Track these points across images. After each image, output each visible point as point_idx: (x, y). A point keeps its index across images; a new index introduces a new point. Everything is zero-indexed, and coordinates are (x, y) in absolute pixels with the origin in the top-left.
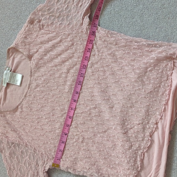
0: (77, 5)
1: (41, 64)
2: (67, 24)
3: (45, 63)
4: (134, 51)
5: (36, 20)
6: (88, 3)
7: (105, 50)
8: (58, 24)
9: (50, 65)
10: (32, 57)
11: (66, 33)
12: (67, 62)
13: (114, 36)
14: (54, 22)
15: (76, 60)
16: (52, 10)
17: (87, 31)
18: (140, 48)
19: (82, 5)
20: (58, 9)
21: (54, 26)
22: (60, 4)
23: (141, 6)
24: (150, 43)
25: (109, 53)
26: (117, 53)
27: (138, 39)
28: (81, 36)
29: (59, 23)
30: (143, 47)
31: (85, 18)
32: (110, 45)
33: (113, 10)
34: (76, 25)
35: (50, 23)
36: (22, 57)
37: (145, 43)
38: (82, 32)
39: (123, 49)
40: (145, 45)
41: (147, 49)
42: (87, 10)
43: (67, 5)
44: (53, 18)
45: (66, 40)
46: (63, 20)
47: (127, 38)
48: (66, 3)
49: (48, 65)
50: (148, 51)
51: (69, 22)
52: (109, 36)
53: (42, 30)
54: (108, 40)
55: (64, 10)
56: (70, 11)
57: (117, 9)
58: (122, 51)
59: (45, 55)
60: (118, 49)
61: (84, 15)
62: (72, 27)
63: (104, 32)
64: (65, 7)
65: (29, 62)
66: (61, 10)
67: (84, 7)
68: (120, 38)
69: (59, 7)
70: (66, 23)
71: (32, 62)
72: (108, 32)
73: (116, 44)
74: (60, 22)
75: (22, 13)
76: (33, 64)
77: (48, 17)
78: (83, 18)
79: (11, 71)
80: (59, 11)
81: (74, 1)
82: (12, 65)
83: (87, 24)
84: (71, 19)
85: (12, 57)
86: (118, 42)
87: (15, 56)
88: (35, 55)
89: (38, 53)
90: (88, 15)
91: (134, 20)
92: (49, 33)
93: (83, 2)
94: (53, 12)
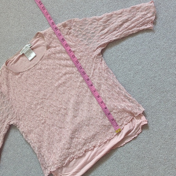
0: (100, 36)
1: (52, 57)
2: (86, 44)
3: (55, 58)
4: (114, 93)
5: (68, 26)
6: (108, 40)
7: (97, 78)
8: (80, 40)
9: (57, 62)
10: (50, 48)
11: (81, 49)
12: (69, 67)
13: (109, 73)
14: (79, 36)
15: (75, 71)
16: (83, 27)
17: (94, 58)
18: (118, 93)
19: (104, 38)
20: (87, 29)
21: (77, 39)
22: (91, 27)
23: (140, 67)
24: (127, 95)
25: (98, 82)
26: (102, 86)
27: (122, 87)
28: (89, 58)
29: (81, 39)
30: (121, 94)
31: (99, 48)
32: (102, 77)
33: (121, 56)
34: (91, 48)
35: (75, 35)
36: (43, 43)
37: (124, 93)
38: (91, 56)
39: (108, 86)
40: (123, 94)
41: (122, 97)
42: (104, 44)
43: (94, 31)
44: (80, 33)
45: (78, 53)
46: (85, 39)
47: (115, 81)
48: (95, 29)
49: (56, 61)
50: (122, 99)
51: (88, 43)
52: (106, 72)
53: (68, 36)
54: (103, 73)
55: (91, 33)
56: (93, 36)
57: (124, 58)
58: (107, 87)
59: (59, 53)
60: (105, 83)
61: (100, 46)
62: (87, 48)
63: (104, 67)
64: (92, 32)
65: (46, 50)
66: (89, 31)
67: (104, 41)
68: (111, 78)
69: (89, 28)
70: (86, 42)
71: (47, 51)
72: (107, 68)
73: (106, 80)
74: (82, 39)
75: (64, 14)
76: (47, 53)
77: (77, 29)
78: (98, 47)
79: (30, 47)
80: (87, 31)
81: (101, 32)
82: (34, 44)
83: (97, 54)
84: (91, 42)
85: (38, 39)
86: (108, 79)
87: (40, 40)
88: (52, 48)
89: (55, 48)
90: (103, 48)
91: (130, 73)
92: (70, 41)
93: (106, 37)
94: (82, 29)
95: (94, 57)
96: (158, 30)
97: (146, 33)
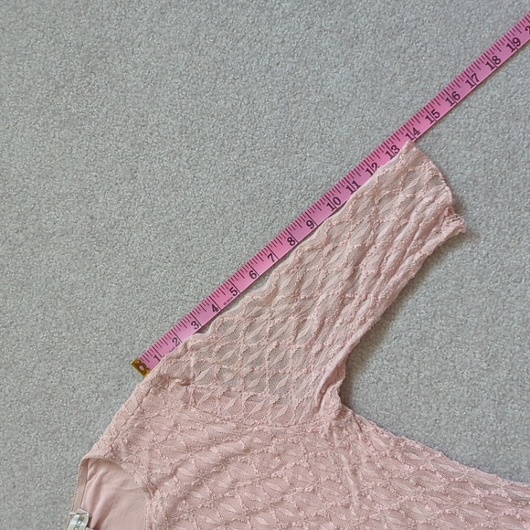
0: (306, 349)
1: (183, 512)
2: (271, 402)
3: (194, 511)
4: (471, 513)
5: (174, 378)
6: (342, 348)
7: (383, 497)
8: (244, 398)
9: (209, 520)
10: (156, 488)
11: (267, 429)
12: (261, 514)
13: (413, 456)
14: (233, 389)
15: (291, 515)
16: (229, 354)
17: (331, 433)
18: (488, 504)
19: (321, 350)
20: (248, 351)
21: (232, 402)
22: (257, 338)
23: (504, 374)
24: (520, 494)
25: (394, 506)
26: (415, 510)
27: (483, 476)
28: (310, 444)
29: (246, 395)
30: (499, 504)
31: (328, 392)
32: (397, 484)
33: (416, 374)
34: (300, 408)
35: (219, 393)
36: (124, 483)
37: (504, 494)
38: (315, 432)
39: (438, 500)
40: (504, 500)
41: (509, 511)
42: (338, 369)
43: (275, 344)
44: (228, 377)
45: (265, 449)
46: (260, 387)
47: (451, 469)
48: (274, 337)
49: (203, 517)
50: (512, 518)
51: (277, 397)
52: (399, 457)
53: (193, 410)
54: (394, 467)
55: (266, 356)
56: (282, 363)
57: (428, 373)
58: (434, 506)
59: (198, 486)
60: (421, 497)
61: (328, 384)
62: (286, 416)
63: (382, 444)
64: (269, 350)
65: (148, 503)
66: (256, 355)
67: (328, 360)
68: (431, 467)
69: (250, 345)
70: (268, 396)
71: (154, 504)
72: (397, 443)
73: (417, 485)
74: (251, 393)
75: (136, 346)
76: (157, 511)
77: (216, 369)
78: (321, 392)
79: (88, 526)
80: (249, 361)
81: (299, 337)
82: (94, 504)
83: (334, 416)
84: (285, 389)
85: (95, 480)
86: (425, 478)
87: (105, 479)
88: (167, 484)
89: (175, 478)
90: (339, 383)
91: (477, 411)
92: (214, 423)
93: (328, 342)
94: (231, 361)
95: (327, 431)
96: (483, 224)
97: (450, 255)
